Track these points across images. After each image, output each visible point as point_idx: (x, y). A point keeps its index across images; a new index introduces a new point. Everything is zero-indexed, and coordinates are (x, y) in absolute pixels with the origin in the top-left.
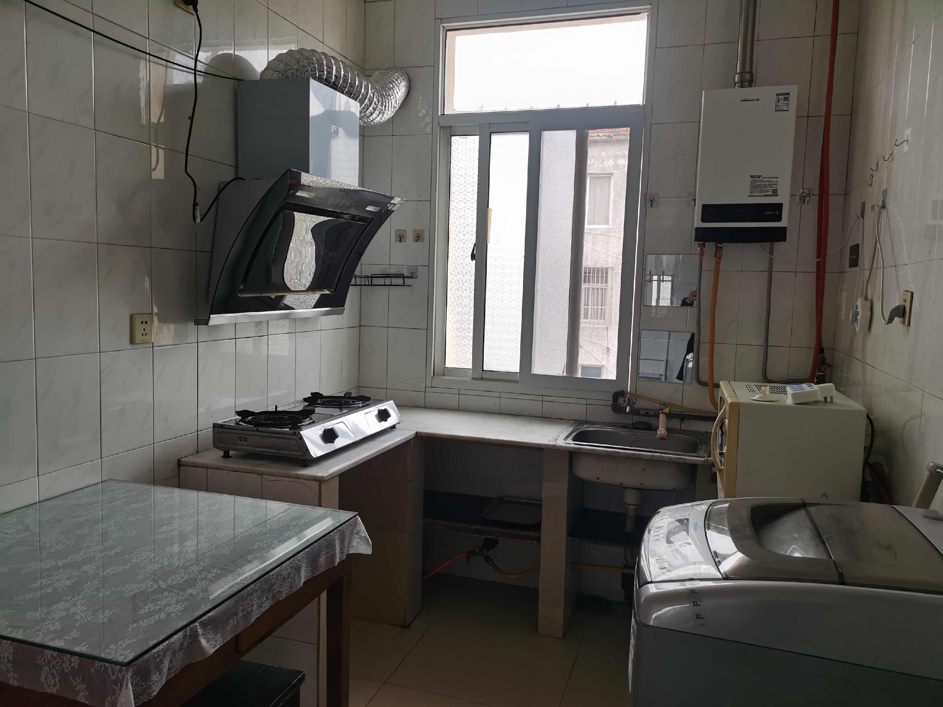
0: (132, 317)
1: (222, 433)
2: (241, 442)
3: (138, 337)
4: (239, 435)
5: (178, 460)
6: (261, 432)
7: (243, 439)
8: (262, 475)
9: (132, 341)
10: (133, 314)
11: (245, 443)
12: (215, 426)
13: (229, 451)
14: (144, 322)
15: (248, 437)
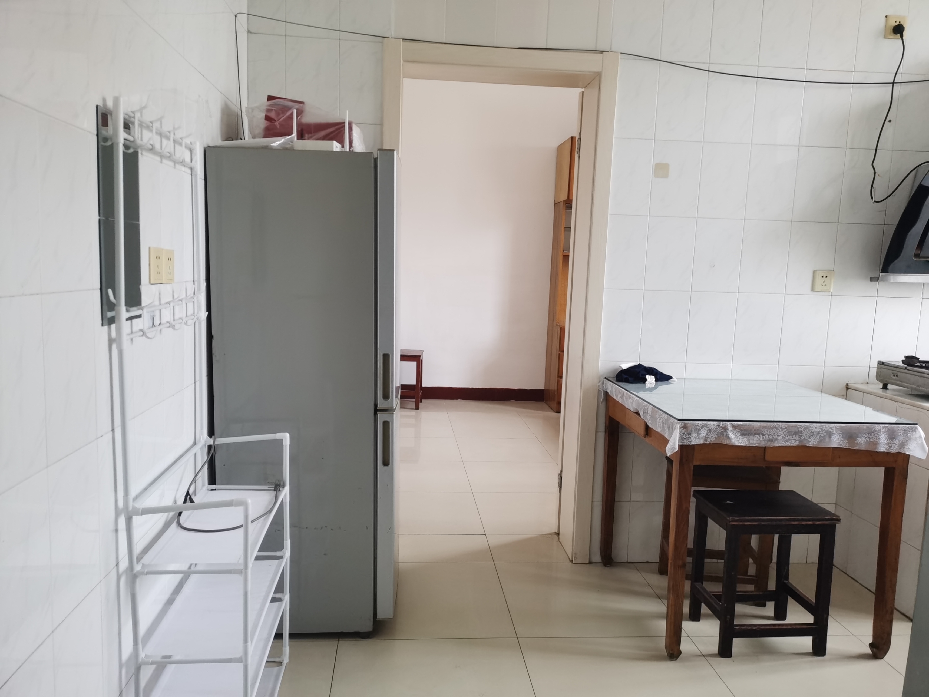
0: (814, 272)
1: (882, 369)
2: (894, 377)
3: (818, 287)
4: (893, 372)
5: (847, 384)
6: (908, 370)
7: (896, 375)
8: (897, 402)
9: (813, 289)
10: (816, 270)
11: (896, 378)
12: (881, 363)
13: (887, 384)
14: (825, 277)
15: (899, 374)
